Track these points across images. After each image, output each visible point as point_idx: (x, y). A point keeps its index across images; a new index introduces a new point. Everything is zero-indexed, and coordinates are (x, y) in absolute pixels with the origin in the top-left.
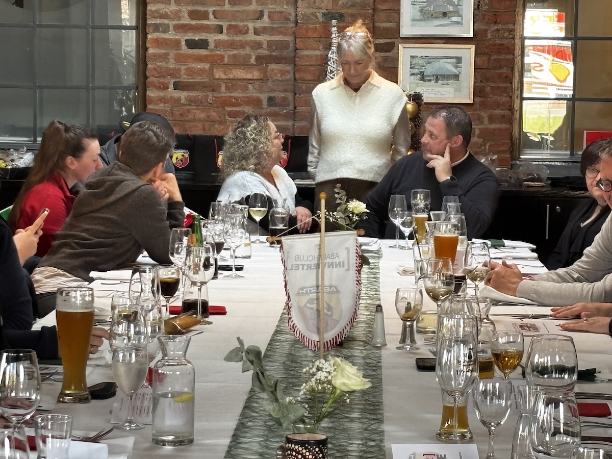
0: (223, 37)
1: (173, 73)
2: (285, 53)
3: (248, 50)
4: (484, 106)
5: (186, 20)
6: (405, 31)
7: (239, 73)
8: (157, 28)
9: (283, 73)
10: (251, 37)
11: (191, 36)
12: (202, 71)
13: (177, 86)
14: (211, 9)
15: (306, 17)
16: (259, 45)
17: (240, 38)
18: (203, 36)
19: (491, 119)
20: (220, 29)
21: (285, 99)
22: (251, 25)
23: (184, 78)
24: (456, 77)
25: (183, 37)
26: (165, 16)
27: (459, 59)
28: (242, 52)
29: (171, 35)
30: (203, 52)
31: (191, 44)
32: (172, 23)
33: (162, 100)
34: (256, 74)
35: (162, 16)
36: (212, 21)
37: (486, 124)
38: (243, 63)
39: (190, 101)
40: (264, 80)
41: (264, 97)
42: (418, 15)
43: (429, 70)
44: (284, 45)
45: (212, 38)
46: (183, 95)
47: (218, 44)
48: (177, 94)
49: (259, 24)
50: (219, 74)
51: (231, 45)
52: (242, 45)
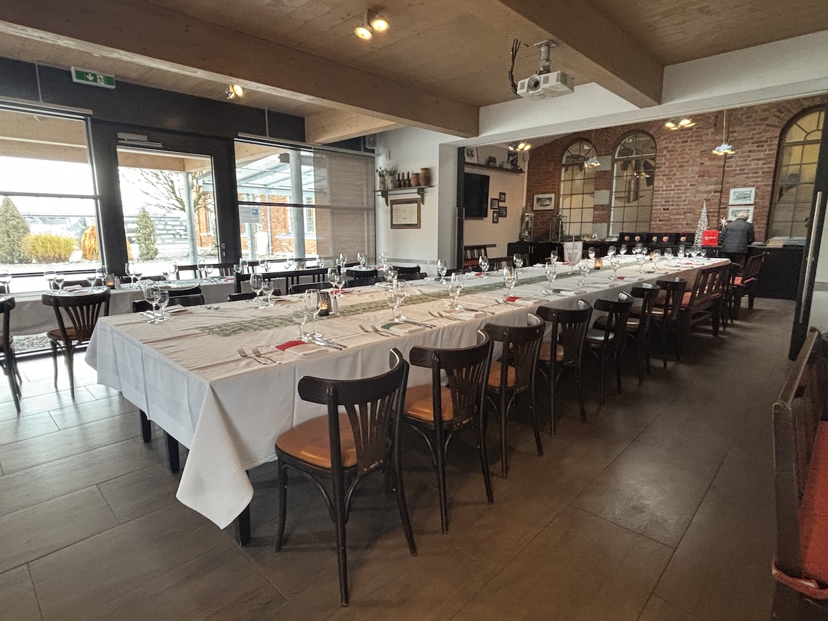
0: (673, 207)
1: (659, 217)
3: (681, 210)
5: (663, 203)
7: (678, 217)
8: (655, 206)
9: (691, 216)
10: (682, 207)
11: (664, 207)
12: (667, 217)
14: (671, 200)
15: (699, 201)
17: (679, 207)
18: (668, 207)
20: (673, 205)
22: (682, 204)
23: (662, 218)
25: (662, 208)
26: (658, 202)
28: (679, 211)
29: (659, 207)
30: (668, 211)
31: (664, 209)
32: (660, 204)
33: (654, 224)
34: (683, 217)
35: (656, 203)
36: (671, 203)
38: (679, 214)
39: (663, 224)
40: (685, 218)
41: (684, 223)
42: (736, 199)
45: (670, 208)
47: (672, 209)
48: (659, 223)
49: (685, 203)
50: (672, 217)
51: (676, 209)
52: (679, 209)
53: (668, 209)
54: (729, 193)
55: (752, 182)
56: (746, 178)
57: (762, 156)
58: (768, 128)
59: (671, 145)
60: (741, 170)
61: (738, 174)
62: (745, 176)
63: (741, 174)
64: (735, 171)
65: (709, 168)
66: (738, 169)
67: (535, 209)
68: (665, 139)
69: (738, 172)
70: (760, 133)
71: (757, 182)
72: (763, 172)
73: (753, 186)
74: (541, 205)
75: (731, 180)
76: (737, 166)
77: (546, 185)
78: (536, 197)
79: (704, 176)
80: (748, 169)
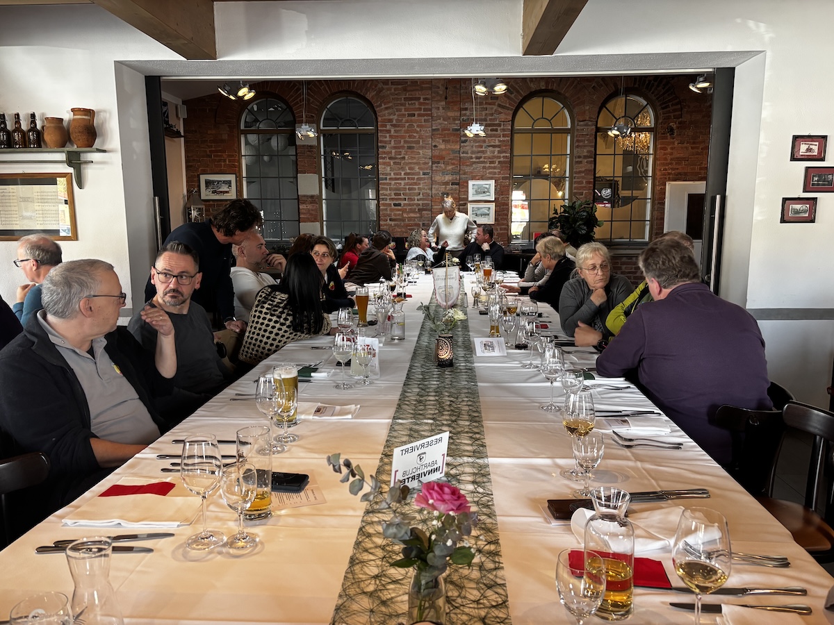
0: (406, 202)
1: (389, 215)
2: (428, 207)
3: (415, 207)
4: (498, 225)
5: (393, 196)
6: (470, 199)
7: (412, 215)
8: (383, 199)
9: (427, 214)
10: (416, 202)
11: (395, 202)
12: (399, 215)
13: (390, 220)
14: (402, 192)
15: (436, 195)
16: (419, 205)
17: (412, 202)
18: (399, 202)
19: (501, 229)
20: (405, 199)
21: (428, 224)
22: (416, 198)
23: (393, 217)
24: (488, 214)
25: (392, 203)
26: (386, 195)
27: (489, 208)
28: (413, 207)
29: (388, 202)
30: (399, 207)
31: (395, 205)
32: (388, 198)
33: (385, 225)
34: (418, 215)
35: (385, 195)
36: (402, 197)
37: (499, 231)
38: (413, 211)
39: (395, 225)
40: (421, 217)
41: (421, 223)
42: (475, 193)
43: (479, 212)
44: (428, 205)
45: (402, 202)
46: (393, 223)
47: (405, 204)
48: (390, 223)
49: (419, 197)
50: (405, 215)
51: (409, 205)
52: (413, 205)
53: (399, 205)
54: (468, 186)
55: (490, 173)
56: (484, 168)
57: (497, 143)
58: (500, 109)
59: (396, 117)
60: (477, 158)
61: (475, 163)
62: (482, 165)
63: (478, 163)
64: (471, 158)
65: (444, 153)
66: (474, 156)
67: (203, 197)
68: (386, 108)
69: (474, 160)
70: (492, 115)
71: (495, 173)
72: (499, 162)
73: (491, 178)
74: (214, 192)
75: (468, 169)
76: (473, 152)
77: (220, 161)
78: (203, 178)
79: (438, 163)
80: (485, 158)
